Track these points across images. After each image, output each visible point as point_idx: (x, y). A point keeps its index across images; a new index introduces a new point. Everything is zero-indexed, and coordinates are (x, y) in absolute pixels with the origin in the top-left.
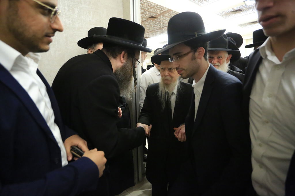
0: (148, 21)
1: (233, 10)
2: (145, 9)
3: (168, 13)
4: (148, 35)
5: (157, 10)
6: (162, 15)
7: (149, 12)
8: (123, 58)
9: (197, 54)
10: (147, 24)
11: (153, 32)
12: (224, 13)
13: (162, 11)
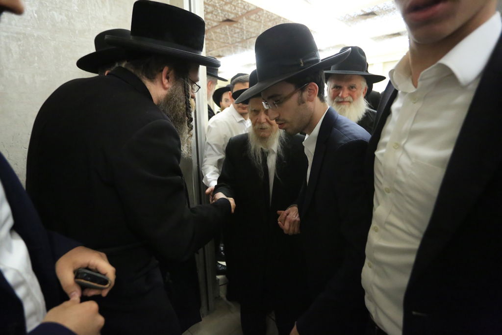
0: (221, 28)
1: (362, 13)
2: (216, 6)
3: (256, 13)
4: (222, 51)
5: (237, 8)
6: (246, 17)
7: (223, 10)
8: (166, 81)
9: (305, 94)
10: (219, 33)
11: (231, 47)
12: (347, 17)
13: (246, 9)
